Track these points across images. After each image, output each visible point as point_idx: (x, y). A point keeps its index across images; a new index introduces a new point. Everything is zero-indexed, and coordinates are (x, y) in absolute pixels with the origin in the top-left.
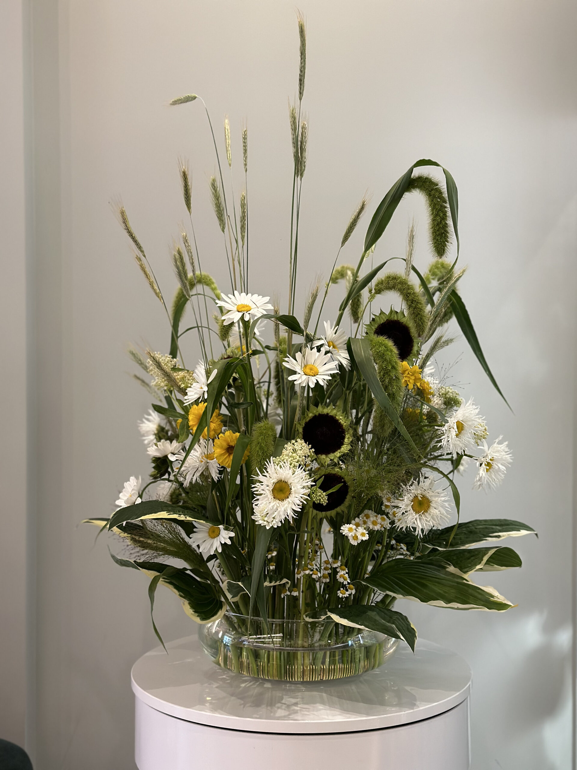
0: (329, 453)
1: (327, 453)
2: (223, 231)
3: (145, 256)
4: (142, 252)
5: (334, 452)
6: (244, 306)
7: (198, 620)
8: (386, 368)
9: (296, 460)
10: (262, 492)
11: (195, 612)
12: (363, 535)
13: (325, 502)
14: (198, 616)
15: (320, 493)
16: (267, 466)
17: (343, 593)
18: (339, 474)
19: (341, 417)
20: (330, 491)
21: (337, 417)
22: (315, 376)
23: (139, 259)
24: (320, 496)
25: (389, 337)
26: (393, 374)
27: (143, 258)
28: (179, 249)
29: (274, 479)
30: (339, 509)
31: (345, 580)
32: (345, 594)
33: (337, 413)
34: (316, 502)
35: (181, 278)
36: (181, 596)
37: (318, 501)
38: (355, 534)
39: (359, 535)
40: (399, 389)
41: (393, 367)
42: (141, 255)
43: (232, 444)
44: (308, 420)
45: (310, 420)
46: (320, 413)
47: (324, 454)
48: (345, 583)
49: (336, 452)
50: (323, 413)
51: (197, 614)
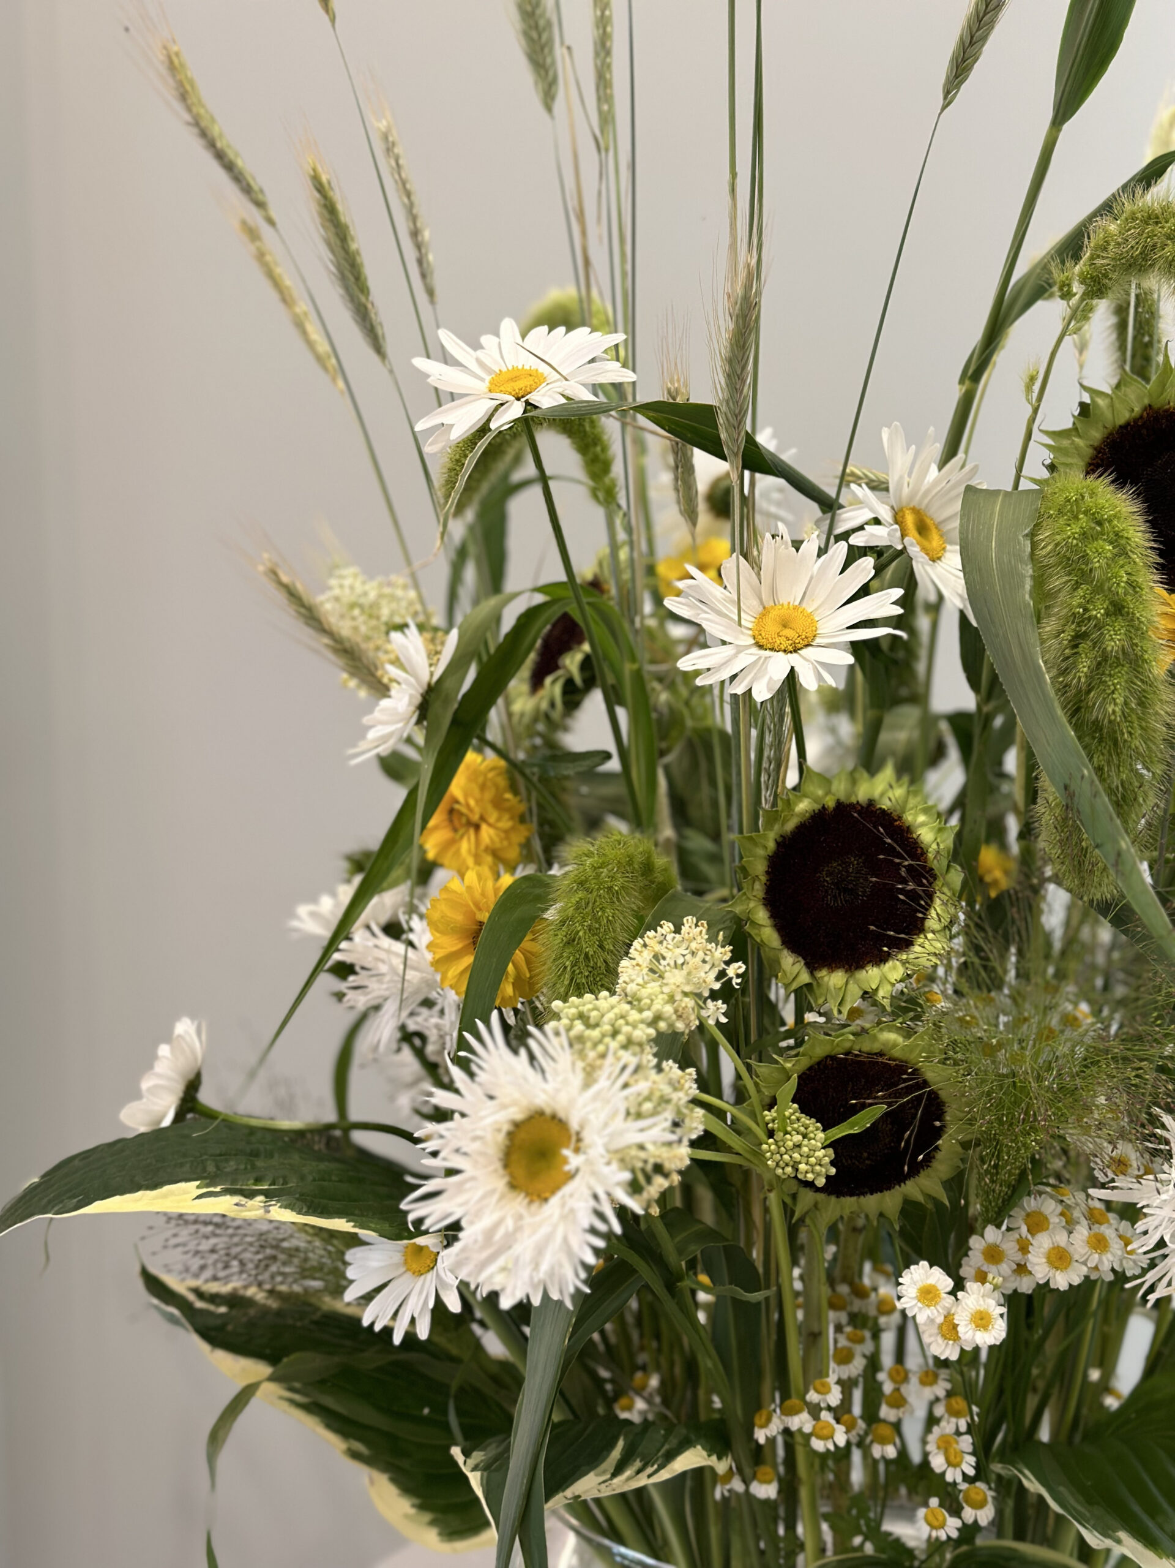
0: (861, 966)
1: (853, 962)
2: (549, 108)
3: (271, 222)
4: (260, 205)
5: (881, 959)
6: (515, 375)
11: (422, 1507)
12: (981, 1320)
13: (818, 1174)
14: (433, 1523)
15: (798, 1138)
17: (936, 1523)
18: (896, 1053)
19: (922, 818)
20: (839, 1132)
21: (909, 817)
22: (795, 651)
23: (253, 234)
24: (798, 1146)
25: (1120, 481)
26: (1114, 640)
31: (949, 1464)
32: (942, 1526)
33: (906, 802)
34: (779, 1171)
37: (789, 1170)
38: (948, 1316)
39: (962, 1319)
40: (1141, 704)
41: (1117, 609)
43: (484, 916)
44: (791, 825)
45: (801, 828)
46: (843, 799)
47: (838, 967)
48: (949, 1478)
49: (890, 964)
50: (853, 800)
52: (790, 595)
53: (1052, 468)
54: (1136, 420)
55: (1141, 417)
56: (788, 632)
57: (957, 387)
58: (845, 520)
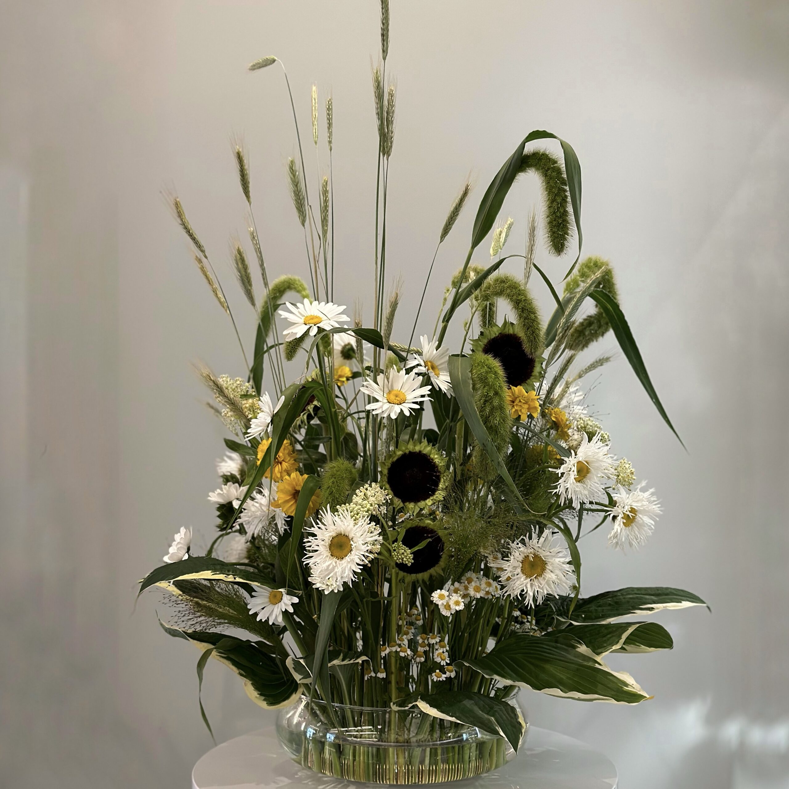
0: (419, 501)
1: (416, 499)
2: (304, 225)
3: (206, 257)
4: (203, 251)
5: (425, 499)
6: (312, 318)
7: (264, 705)
8: (488, 394)
9: (366, 509)
10: (316, 548)
11: (261, 695)
12: (457, 603)
13: (409, 562)
14: (264, 700)
15: (403, 551)
16: (322, 516)
17: (439, 676)
18: (431, 527)
19: (436, 456)
20: (416, 549)
21: (432, 456)
22: (400, 404)
23: (200, 261)
24: (403, 554)
25: (495, 356)
26: (496, 402)
27: (204, 259)
28: (238, 248)
29: (330, 532)
30: (432, 571)
31: (442, 660)
32: (441, 677)
33: (431, 451)
34: (398, 561)
35: (244, 284)
36: (241, 675)
37: (401, 560)
38: (448, 603)
39: (451, 603)
40: (503, 421)
41: (496, 393)
42: (200, 255)
43: (299, 488)
44: (395, 459)
45: (398, 460)
46: (411, 451)
47: (412, 502)
48: (442, 664)
49: (428, 500)
50: (415, 451)
51: (263, 698)
52: (397, 387)
53: (473, 351)
54: (497, 337)
55: (498, 336)
56: (397, 398)
57: (442, 324)
58: (410, 364)
